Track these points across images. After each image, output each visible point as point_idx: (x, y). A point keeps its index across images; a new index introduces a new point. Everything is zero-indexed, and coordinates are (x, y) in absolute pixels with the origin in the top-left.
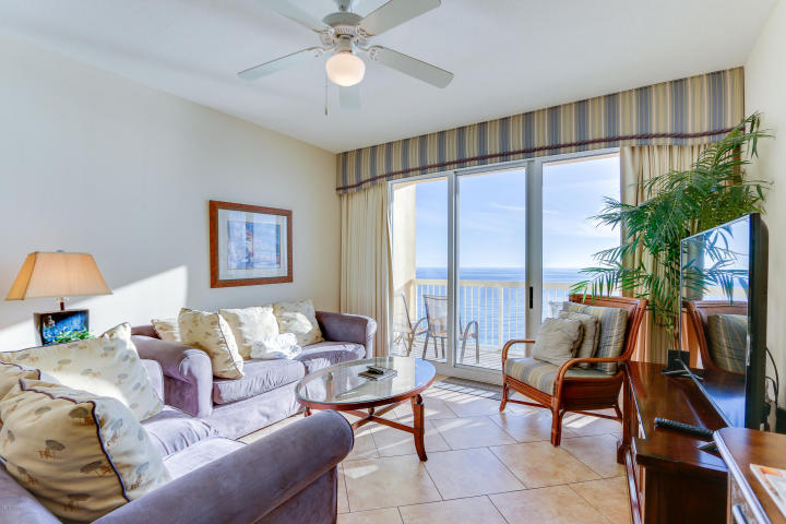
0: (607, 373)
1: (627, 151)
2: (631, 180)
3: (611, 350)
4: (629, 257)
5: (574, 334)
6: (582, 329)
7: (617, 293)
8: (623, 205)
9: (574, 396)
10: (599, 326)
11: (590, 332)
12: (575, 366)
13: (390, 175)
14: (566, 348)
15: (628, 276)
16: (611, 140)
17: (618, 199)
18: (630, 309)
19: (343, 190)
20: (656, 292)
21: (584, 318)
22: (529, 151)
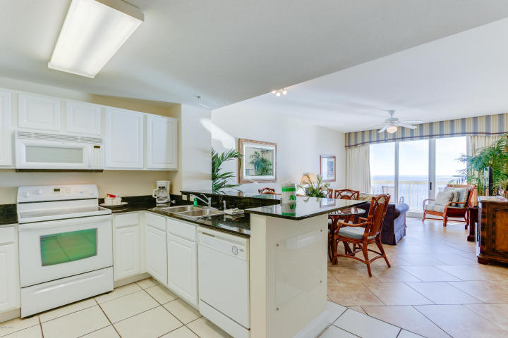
0: (462, 206)
1: (469, 137)
2: (471, 149)
3: (463, 200)
4: (470, 172)
5: (450, 196)
6: (453, 195)
7: (465, 183)
8: (467, 156)
9: (452, 213)
10: (459, 194)
11: (456, 195)
12: (450, 205)
13: (371, 142)
14: (447, 200)
15: (469, 178)
16: (463, 133)
17: (466, 154)
18: (470, 188)
19: (348, 146)
20: (479, 183)
21: (454, 191)
22: (431, 136)
